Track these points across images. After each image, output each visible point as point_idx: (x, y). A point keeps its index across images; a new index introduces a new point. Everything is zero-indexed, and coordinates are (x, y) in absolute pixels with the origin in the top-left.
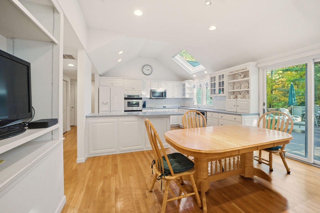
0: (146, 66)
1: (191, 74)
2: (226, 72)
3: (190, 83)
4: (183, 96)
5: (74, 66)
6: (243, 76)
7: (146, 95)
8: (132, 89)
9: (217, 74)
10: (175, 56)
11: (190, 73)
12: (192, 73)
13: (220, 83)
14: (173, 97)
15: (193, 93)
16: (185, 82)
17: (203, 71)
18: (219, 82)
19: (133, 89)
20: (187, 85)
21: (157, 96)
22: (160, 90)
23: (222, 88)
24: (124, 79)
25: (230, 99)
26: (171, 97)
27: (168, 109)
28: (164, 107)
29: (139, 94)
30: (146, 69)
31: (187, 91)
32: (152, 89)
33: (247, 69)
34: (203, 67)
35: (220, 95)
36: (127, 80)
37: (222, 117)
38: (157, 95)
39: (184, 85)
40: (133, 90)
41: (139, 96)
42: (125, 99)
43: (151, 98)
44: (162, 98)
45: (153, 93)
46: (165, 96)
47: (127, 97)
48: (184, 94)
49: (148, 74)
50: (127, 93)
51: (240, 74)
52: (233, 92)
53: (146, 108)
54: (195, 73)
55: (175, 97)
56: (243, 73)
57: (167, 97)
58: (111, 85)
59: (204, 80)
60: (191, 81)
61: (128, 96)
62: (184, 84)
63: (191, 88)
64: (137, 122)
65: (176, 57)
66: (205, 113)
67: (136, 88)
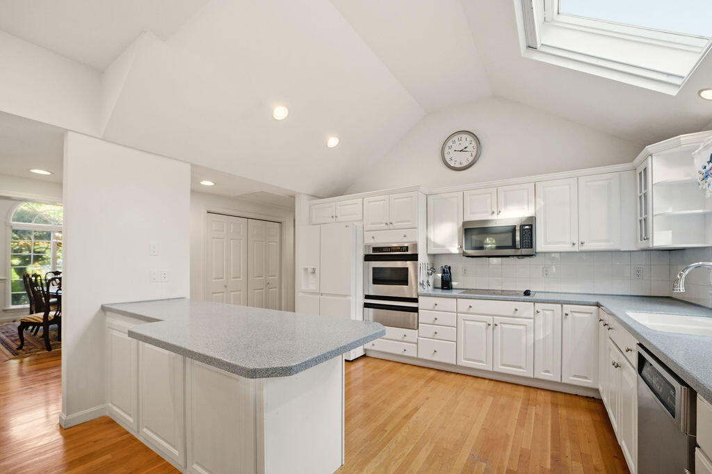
0: (456, 138)
4: (641, 238)
5: (213, 184)
8: (384, 225)
14: (576, 249)
16: (650, 156)
19: (386, 227)
22: (510, 215)
24: (363, 198)
26: (567, 247)
27: (530, 304)
29: (405, 240)
32: (471, 217)
36: (371, 198)
39: (644, 178)
40: (389, 229)
41: (407, 249)
42: (368, 258)
45: (473, 232)
46: (531, 245)
47: (371, 253)
50: (373, 241)
53: (454, 293)
55: (589, 246)
58: (334, 220)
61: (375, 249)
62: (645, 172)
67: (398, 222)
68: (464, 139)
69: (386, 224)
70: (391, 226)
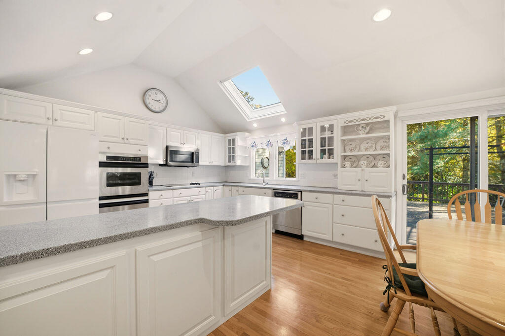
0: (154, 91)
1: (248, 121)
2: (338, 121)
3: (245, 139)
4: (229, 162)
6: (368, 129)
7: (155, 156)
8: (120, 140)
9: (316, 124)
10: (226, 80)
11: (247, 119)
12: (251, 120)
13: (323, 140)
14: (210, 164)
15: (250, 156)
16: (237, 135)
17: (278, 118)
18: (321, 138)
19: (123, 141)
20: (239, 142)
21: (181, 160)
22: (187, 148)
23: (328, 149)
24: (96, 112)
25: (345, 167)
26: (208, 164)
27: (204, 188)
28: (192, 184)
29: (139, 153)
30: (153, 97)
31: (238, 152)
32: (170, 144)
33: (384, 117)
34: (283, 109)
35: (324, 161)
36: (105, 114)
37: (316, 198)
38: (181, 157)
39: (232, 142)
40: (125, 143)
41: (140, 159)
42: (102, 164)
43: (166, 165)
44: (190, 164)
45: (170, 153)
46: (198, 161)
47: (105, 160)
48: (232, 158)
49: (157, 110)
50: (107, 150)
51: (364, 126)
52: (344, 156)
54: (257, 121)
55: (213, 164)
56: (367, 124)
57: (201, 163)
58: (50, 122)
59: (278, 134)
60: (247, 134)
61: (108, 158)
62: (233, 140)
63: (246, 147)
64: (200, 244)
65: (226, 83)
66: (299, 193)
67: (132, 139)
68: (159, 94)
69: (123, 139)
70: (127, 141)
